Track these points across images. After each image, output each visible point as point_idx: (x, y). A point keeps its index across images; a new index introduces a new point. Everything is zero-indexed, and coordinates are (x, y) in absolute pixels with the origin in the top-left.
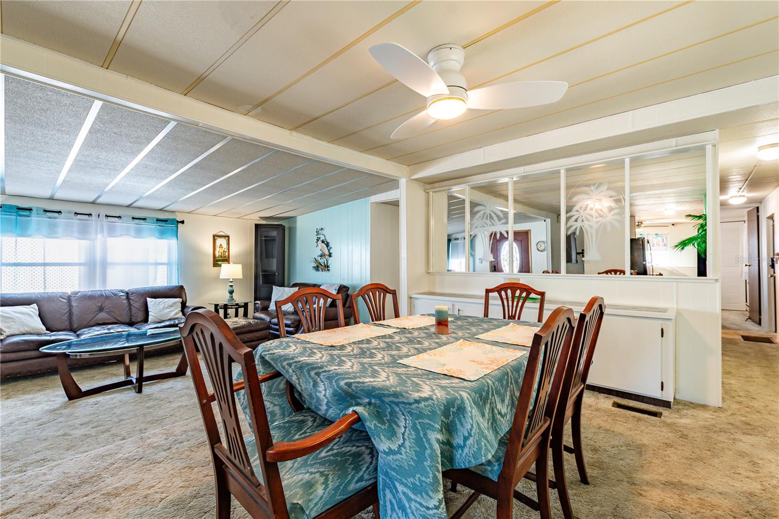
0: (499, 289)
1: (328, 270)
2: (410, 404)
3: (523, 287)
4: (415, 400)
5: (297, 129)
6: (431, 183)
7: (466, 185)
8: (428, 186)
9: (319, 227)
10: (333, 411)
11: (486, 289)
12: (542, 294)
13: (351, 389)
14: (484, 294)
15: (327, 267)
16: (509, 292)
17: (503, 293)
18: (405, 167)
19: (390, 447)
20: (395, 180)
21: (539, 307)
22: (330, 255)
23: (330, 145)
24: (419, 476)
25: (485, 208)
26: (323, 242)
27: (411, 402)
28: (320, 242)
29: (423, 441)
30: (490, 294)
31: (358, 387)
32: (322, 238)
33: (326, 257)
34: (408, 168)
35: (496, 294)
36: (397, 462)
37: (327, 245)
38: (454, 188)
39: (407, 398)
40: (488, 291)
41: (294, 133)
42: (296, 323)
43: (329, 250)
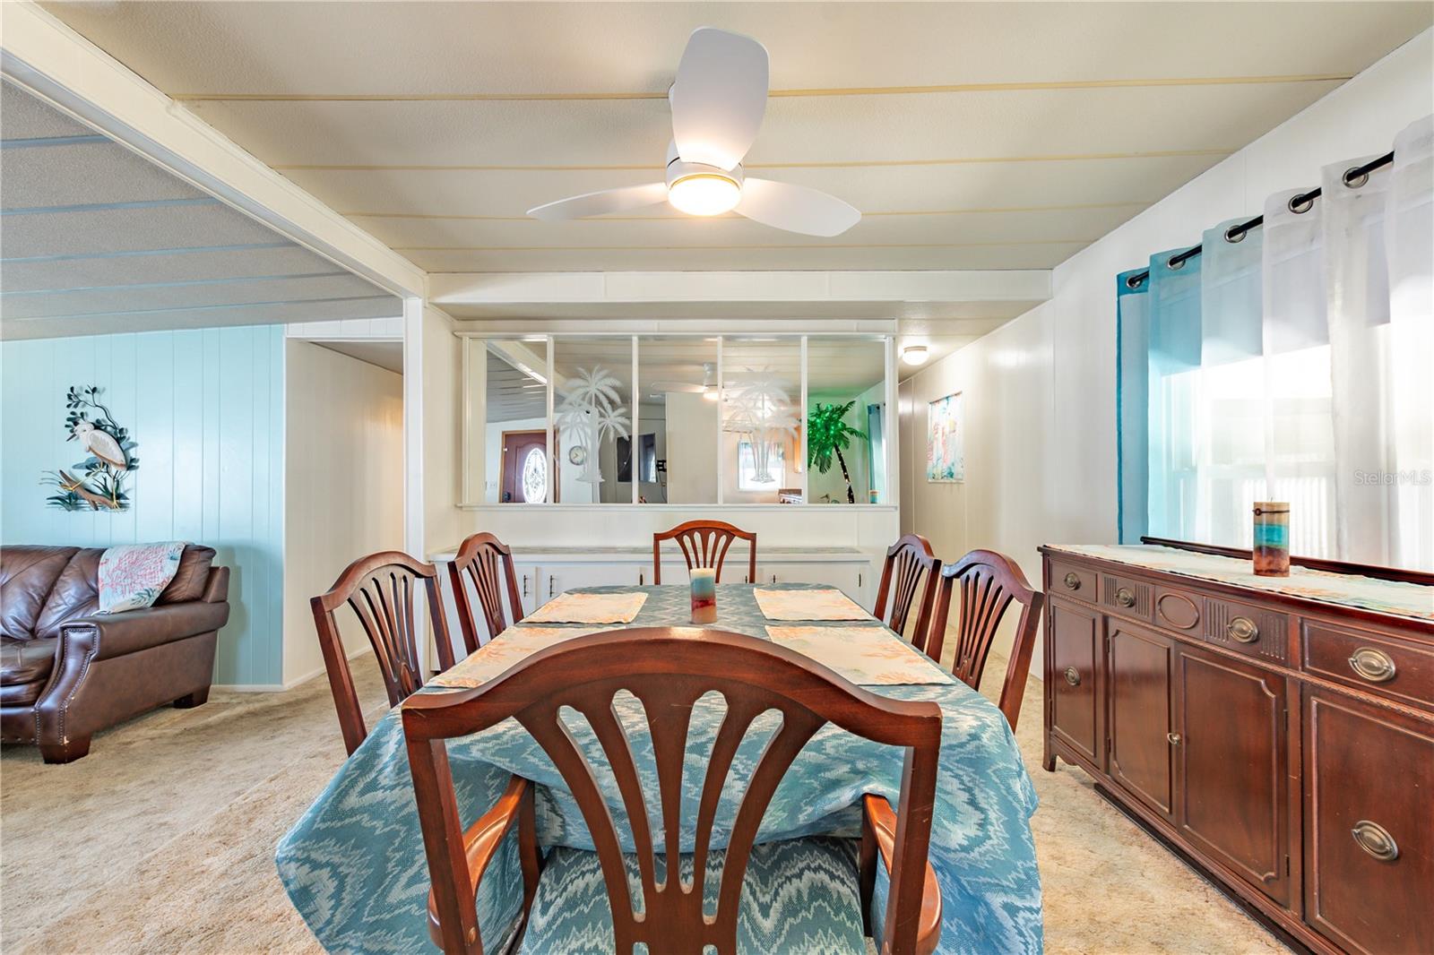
0: (679, 533)
1: (121, 506)
2: (962, 745)
3: (721, 527)
4: (970, 735)
5: (201, 103)
6: (465, 318)
7: (549, 336)
8: (458, 324)
9: (82, 384)
10: (771, 818)
11: (655, 534)
12: (752, 537)
13: (826, 754)
14: (651, 543)
15: (115, 497)
16: (697, 536)
17: (686, 539)
18: (422, 273)
19: (966, 836)
20: (393, 296)
21: (749, 560)
22: (130, 465)
23: (272, 175)
24: (1022, 862)
25: (587, 384)
26: (98, 426)
27: (964, 740)
28: (84, 427)
29: (1009, 801)
30: (660, 542)
31: (842, 745)
32: (94, 414)
33: (113, 470)
34: (427, 278)
35: (673, 542)
36: (988, 856)
37: (119, 437)
38: (528, 336)
39: (956, 736)
40: (658, 537)
41: (180, 109)
42: (36, 670)
43: (124, 452)
